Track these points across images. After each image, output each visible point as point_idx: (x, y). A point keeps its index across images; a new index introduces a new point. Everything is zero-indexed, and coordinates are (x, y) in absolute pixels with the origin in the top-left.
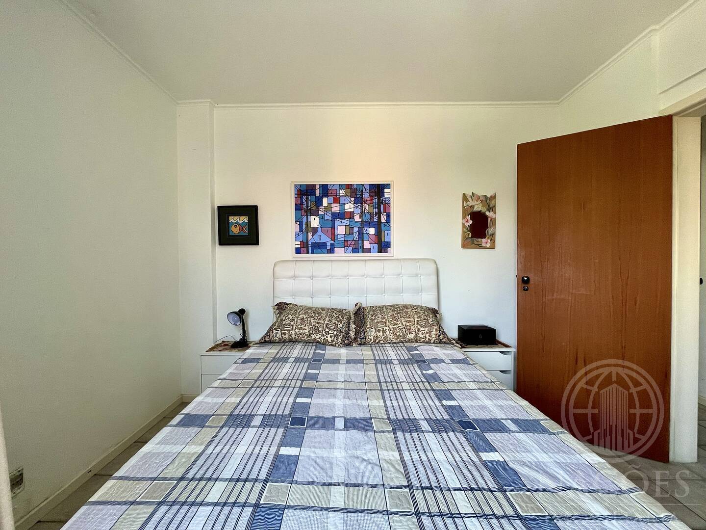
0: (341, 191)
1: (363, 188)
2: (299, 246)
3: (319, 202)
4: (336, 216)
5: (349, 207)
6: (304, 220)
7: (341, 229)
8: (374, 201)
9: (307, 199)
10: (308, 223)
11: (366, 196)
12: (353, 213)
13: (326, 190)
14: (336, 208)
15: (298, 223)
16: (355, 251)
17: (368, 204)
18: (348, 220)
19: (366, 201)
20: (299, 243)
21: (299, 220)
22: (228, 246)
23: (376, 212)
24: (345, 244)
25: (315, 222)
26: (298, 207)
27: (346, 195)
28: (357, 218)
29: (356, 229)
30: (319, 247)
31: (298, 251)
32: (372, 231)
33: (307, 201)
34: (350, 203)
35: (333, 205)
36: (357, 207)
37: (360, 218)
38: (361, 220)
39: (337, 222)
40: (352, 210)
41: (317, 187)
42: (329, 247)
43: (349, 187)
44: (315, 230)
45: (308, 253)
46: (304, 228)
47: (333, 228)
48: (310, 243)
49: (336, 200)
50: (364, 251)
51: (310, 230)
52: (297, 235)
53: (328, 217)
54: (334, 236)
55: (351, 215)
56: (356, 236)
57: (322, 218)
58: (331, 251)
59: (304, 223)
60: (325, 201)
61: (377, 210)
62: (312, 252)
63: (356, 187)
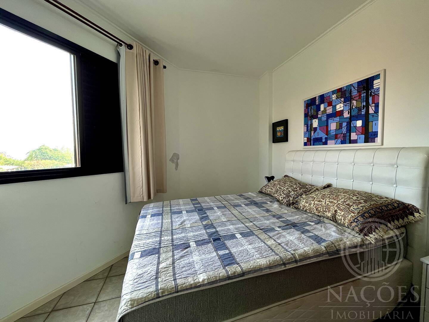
0: (333, 96)
1: (352, 87)
2: (306, 141)
3: (318, 108)
4: (329, 116)
5: (340, 107)
6: (309, 123)
7: (333, 126)
8: (362, 95)
9: (311, 108)
10: (311, 124)
11: (355, 93)
12: (343, 111)
13: (322, 98)
14: (330, 110)
15: (306, 126)
16: (343, 142)
17: (356, 100)
18: (339, 117)
19: (355, 97)
20: (306, 139)
21: (306, 124)
22: (277, 143)
23: (364, 106)
24: (336, 137)
25: (315, 123)
26: (306, 115)
27: (337, 98)
28: (346, 115)
29: (344, 124)
30: (318, 141)
31: (305, 144)
32: (359, 123)
33: (311, 110)
34: (341, 103)
35: (328, 108)
36: (346, 105)
37: (348, 114)
38: (349, 116)
39: (330, 121)
40: (342, 109)
41: (317, 98)
42: (324, 140)
43: (340, 90)
44: (315, 129)
45: (311, 145)
46: (309, 128)
47: (327, 126)
48: (312, 138)
49: (330, 104)
50: (351, 142)
51: (313, 129)
52: (305, 134)
53: (324, 119)
54: (327, 132)
55: (341, 113)
56: (344, 130)
57: (320, 120)
58: (325, 143)
59: (309, 125)
60: (322, 107)
61: (365, 104)
62: (313, 145)
63: (345, 88)
